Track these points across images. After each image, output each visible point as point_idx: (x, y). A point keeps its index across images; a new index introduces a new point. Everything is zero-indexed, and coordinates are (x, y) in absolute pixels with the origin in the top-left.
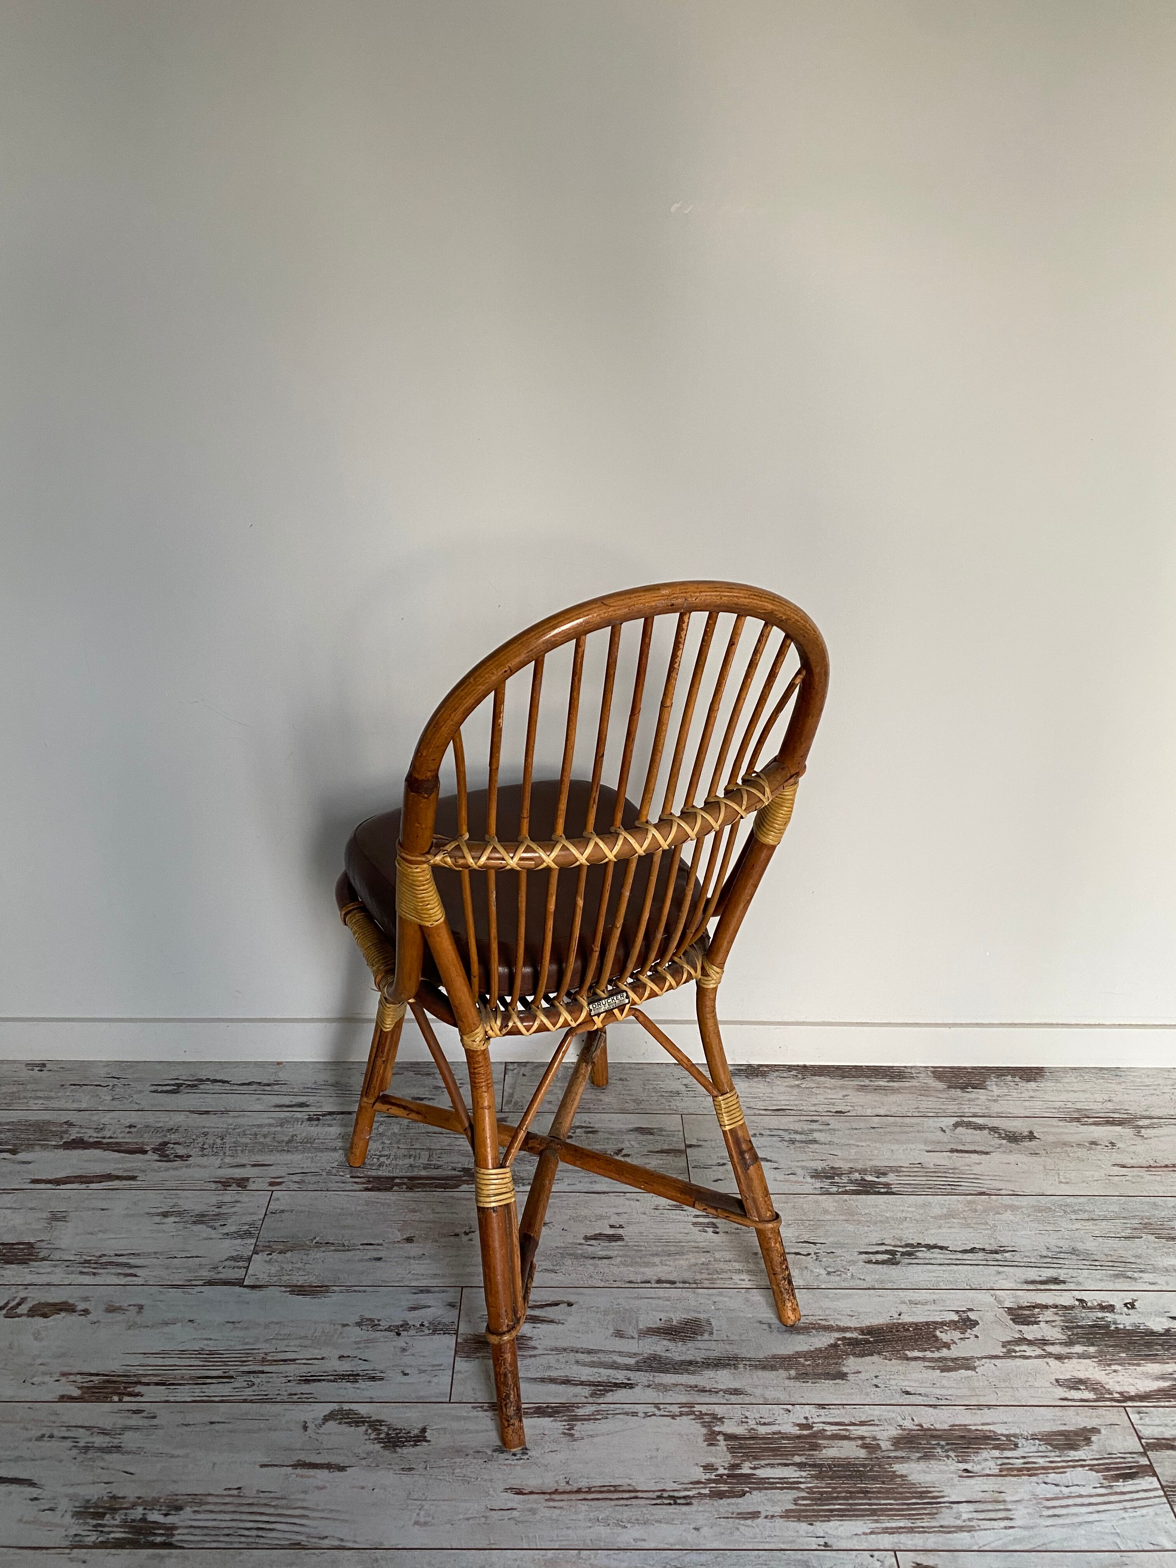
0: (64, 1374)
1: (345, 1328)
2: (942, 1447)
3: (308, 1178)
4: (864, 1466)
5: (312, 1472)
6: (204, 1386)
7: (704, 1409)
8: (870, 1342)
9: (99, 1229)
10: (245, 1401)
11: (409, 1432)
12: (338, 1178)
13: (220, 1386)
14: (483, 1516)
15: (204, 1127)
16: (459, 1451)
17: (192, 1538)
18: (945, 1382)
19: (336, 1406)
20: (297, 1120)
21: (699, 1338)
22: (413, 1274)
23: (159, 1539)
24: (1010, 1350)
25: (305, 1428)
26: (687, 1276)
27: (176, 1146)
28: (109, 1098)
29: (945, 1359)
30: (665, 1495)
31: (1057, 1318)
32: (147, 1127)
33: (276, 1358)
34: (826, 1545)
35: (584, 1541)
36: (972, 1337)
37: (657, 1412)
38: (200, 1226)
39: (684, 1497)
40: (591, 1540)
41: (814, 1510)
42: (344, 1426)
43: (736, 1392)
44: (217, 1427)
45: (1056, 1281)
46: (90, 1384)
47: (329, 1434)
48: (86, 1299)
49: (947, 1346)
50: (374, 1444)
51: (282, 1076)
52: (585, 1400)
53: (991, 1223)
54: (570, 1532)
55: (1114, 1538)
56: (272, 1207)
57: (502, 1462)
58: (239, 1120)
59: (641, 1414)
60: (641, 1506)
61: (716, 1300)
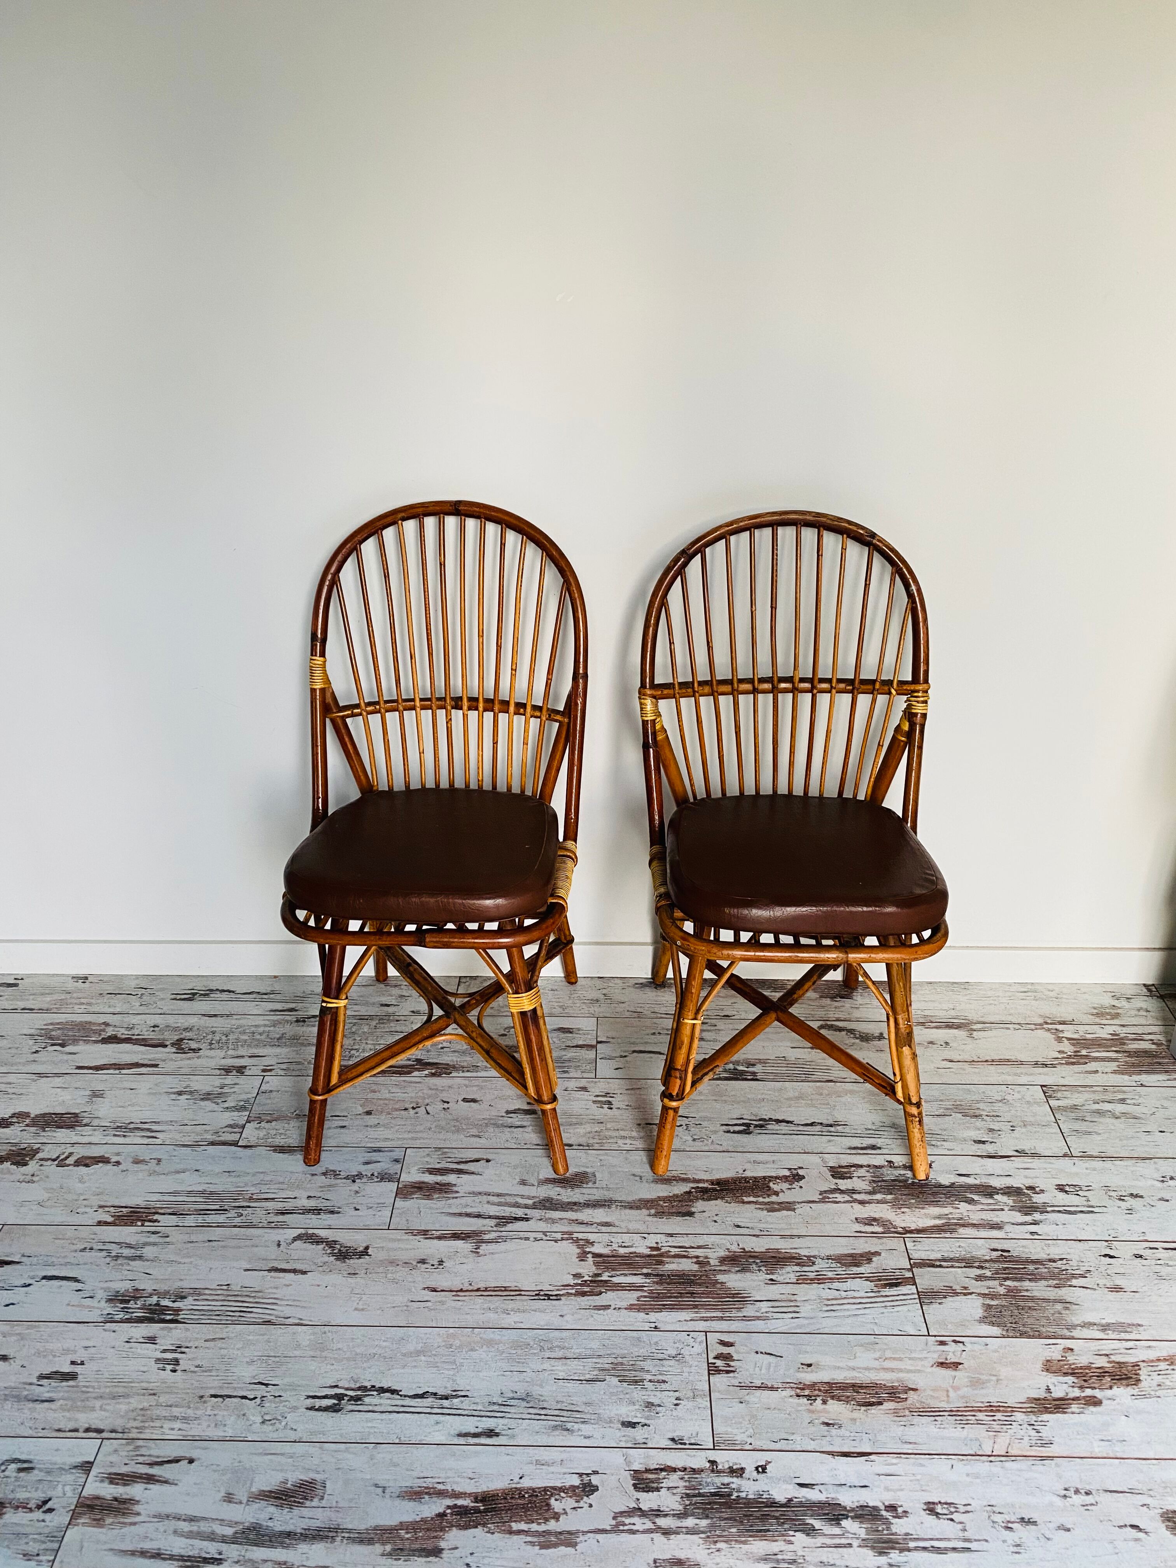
0: (101, 1207)
1: (314, 1174)
2: (757, 1264)
3: (292, 1067)
4: (695, 1276)
5: (282, 1275)
6: (205, 1216)
7: (580, 1236)
8: (717, 1190)
9: (129, 1103)
10: (235, 1226)
11: (355, 1251)
13: (218, 1216)
14: (406, 1305)
15: (212, 1027)
16: (392, 1263)
17: (193, 1317)
18: (769, 1219)
19: (303, 1231)
20: (287, 1021)
21: (585, 1186)
22: (369, 1138)
23: (168, 1317)
24: (825, 1197)
25: (279, 1245)
26: (583, 1141)
27: (190, 1042)
28: (138, 1004)
29: (773, 1203)
30: (542, 1293)
31: (868, 1174)
32: (168, 1027)
33: (259, 1197)
34: (656, 1327)
35: (478, 1322)
36: (798, 1188)
37: (544, 1238)
38: (206, 1102)
39: (556, 1295)
40: (483, 1322)
41: (651, 1305)
42: (308, 1244)
43: (607, 1224)
44: (213, 1246)
45: (873, 1147)
46: (120, 1214)
47: (297, 1250)
48: (118, 1154)
49: (776, 1194)
50: (329, 1257)
51: (277, 987)
52: (490, 1229)
53: (832, 1103)
54: (468, 1316)
55: (872, 1326)
56: (263, 1088)
57: (423, 1270)
58: (241, 1022)
59: (532, 1239)
60: (522, 1300)
61: (602, 1158)
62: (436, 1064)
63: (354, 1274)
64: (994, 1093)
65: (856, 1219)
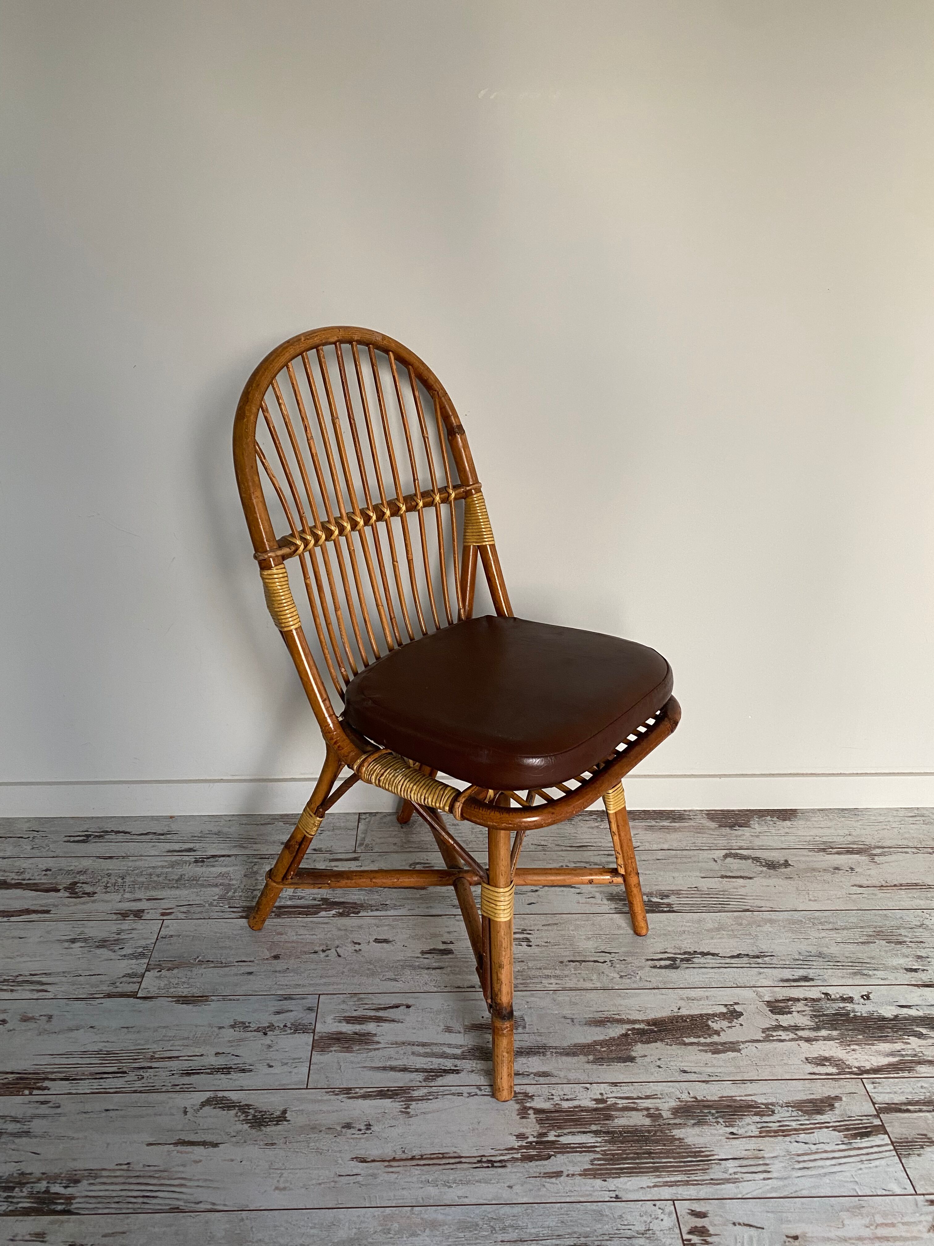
1: (221, 1030)
2: (713, 1115)
3: (192, 910)
4: (649, 1132)
5: (189, 1149)
6: (101, 1080)
7: (520, 1089)
8: (655, 1032)
9: (17, 954)
10: (136, 1092)
11: (272, 1114)
12: (218, 908)
13: (115, 1080)
14: (333, 1181)
15: (108, 870)
16: (314, 1128)
17: (88, 1206)
18: (715, 1062)
19: (211, 1094)
20: (186, 862)
22: (279, 985)
23: (60, 1208)
24: (768, 1035)
25: (185, 1112)
27: (84, 885)
28: (29, 847)
29: (716, 1043)
30: (484, 1159)
31: (807, 1008)
32: (60, 870)
33: (162, 1056)
34: (617, 1197)
35: (416, 1199)
36: (738, 1025)
37: (479, 1093)
38: (102, 950)
39: (500, 1161)
40: (422, 1198)
41: (607, 1169)
42: (218, 1110)
43: (545, 1074)
44: (111, 1113)
45: (806, 979)
46: (5, 1081)
47: (206, 1117)
48: (4, 1011)
49: (717, 1033)
50: (243, 1124)
51: (174, 827)
52: (419, 1084)
53: (754, 934)
54: (405, 1192)
55: (852, 1186)
56: (162, 933)
57: (349, 1136)
58: (138, 863)
59: (465, 1095)
60: (464, 1169)
61: (529, 1000)
62: (343, 903)
63: (272, 1144)
64: (912, 918)
65: (807, 1059)
